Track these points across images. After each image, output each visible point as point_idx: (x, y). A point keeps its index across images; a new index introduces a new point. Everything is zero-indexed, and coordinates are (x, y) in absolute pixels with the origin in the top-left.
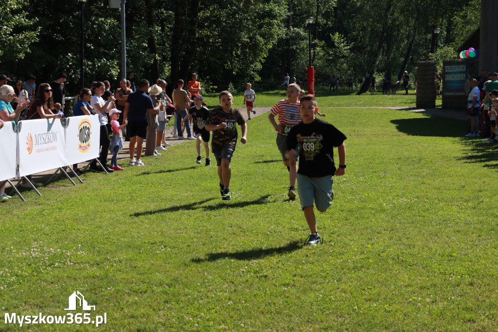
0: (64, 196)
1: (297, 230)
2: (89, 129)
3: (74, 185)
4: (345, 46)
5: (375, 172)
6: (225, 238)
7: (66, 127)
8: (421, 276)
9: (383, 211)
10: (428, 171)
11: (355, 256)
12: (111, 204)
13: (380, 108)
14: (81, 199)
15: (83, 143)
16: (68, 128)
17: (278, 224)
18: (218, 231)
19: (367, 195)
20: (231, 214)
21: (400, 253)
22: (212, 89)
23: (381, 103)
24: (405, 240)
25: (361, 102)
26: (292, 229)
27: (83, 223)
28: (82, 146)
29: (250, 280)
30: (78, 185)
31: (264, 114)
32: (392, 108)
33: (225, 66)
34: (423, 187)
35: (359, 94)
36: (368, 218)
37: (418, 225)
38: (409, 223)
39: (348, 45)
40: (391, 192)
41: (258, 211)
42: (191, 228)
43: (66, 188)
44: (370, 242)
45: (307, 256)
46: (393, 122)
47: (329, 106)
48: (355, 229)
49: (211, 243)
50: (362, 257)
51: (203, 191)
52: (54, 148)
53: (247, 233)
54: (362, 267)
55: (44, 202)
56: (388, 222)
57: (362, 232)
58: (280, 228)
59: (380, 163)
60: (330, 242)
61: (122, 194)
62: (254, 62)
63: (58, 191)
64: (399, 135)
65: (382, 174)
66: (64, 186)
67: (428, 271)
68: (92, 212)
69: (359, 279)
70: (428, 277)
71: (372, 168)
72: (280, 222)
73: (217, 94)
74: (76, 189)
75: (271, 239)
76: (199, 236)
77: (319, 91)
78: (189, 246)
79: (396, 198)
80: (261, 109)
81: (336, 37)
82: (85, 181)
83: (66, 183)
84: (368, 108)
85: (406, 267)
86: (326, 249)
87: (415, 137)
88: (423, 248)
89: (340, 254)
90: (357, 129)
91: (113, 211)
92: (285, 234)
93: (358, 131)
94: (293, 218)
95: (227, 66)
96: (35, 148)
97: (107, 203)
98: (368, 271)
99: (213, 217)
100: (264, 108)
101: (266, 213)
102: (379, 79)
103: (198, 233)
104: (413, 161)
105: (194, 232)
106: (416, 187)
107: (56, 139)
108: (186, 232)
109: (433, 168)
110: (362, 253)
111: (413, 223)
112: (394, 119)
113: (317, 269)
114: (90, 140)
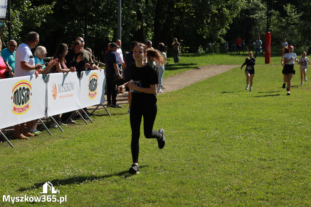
0: (81, 132)
1: (265, 160)
2: (96, 81)
3: (87, 124)
4: (296, 15)
6: (209, 165)
7: (81, 79)
12: (118, 139)
14: (94, 134)
15: (92, 91)
16: (82, 80)
17: (250, 156)
18: (203, 160)
20: (212, 148)
22: (186, 49)
26: (261, 160)
27: (99, 152)
28: (91, 93)
29: (233, 195)
30: (90, 124)
31: (229, 71)
33: (197, 32)
39: (298, 14)
41: (232, 146)
42: (182, 157)
43: (80, 126)
49: (200, 168)
51: (188, 129)
52: (71, 95)
53: (226, 162)
55: (66, 136)
58: (251, 159)
60: (292, 170)
61: (125, 131)
62: (221, 29)
63: (75, 128)
66: (79, 124)
68: (105, 144)
72: (251, 154)
73: (189, 54)
74: (89, 127)
75: (245, 166)
76: (189, 163)
77: (273, 52)
78: (182, 170)
80: (226, 66)
81: (289, 8)
82: (94, 121)
83: (80, 122)
86: (290, 175)
90: (307, 84)
91: (120, 144)
92: (257, 163)
94: (261, 151)
95: (199, 32)
96: (58, 95)
97: (114, 138)
99: (198, 150)
100: (229, 66)
101: (239, 147)
105: (185, 160)
107: (73, 88)
108: (179, 160)
113: (284, 189)
114: (97, 89)
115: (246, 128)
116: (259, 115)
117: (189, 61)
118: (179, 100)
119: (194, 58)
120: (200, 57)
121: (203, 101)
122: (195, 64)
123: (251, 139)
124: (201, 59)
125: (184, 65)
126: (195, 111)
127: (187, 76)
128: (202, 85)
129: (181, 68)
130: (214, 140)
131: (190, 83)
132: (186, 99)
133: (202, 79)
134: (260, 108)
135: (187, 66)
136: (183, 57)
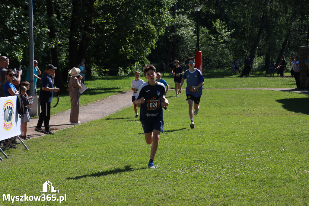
1: (218, 197)
2: (12, 109)
4: (227, 32)
9: (292, 181)
13: (264, 89)
15: (7, 122)
19: (273, 167)
23: (264, 84)
25: (245, 85)
26: (213, 196)
28: (6, 124)
32: (275, 89)
35: (241, 76)
36: (279, 187)
39: (229, 31)
40: (295, 165)
46: (279, 101)
47: (216, 88)
56: (299, 190)
65: (282, 149)
77: (205, 73)
79: (301, 169)
81: (217, 24)
84: (253, 90)
90: (246, 109)
92: (209, 200)
93: (248, 110)
102: (258, 62)
112: (279, 99)
114: (13, 119)
115: (190, 161)
116: (201, 145)
117: (111, 85)
118: (106, 129)
119: (116, 81)
120: (122, 81)
121: (134, 130)
122: (117, 88)
123: (198, 173)
124: (123, 82)
125: (105, 89)
126: (127, 142)
127: (110, 102)
128: (129, 112)
129: (102, 93)
130: (156, 175)
131: (114, 110)
132: (113, 128)
133: (129, 105)
134: (200, 137)
135: (109, 90)
136: (103, 81)
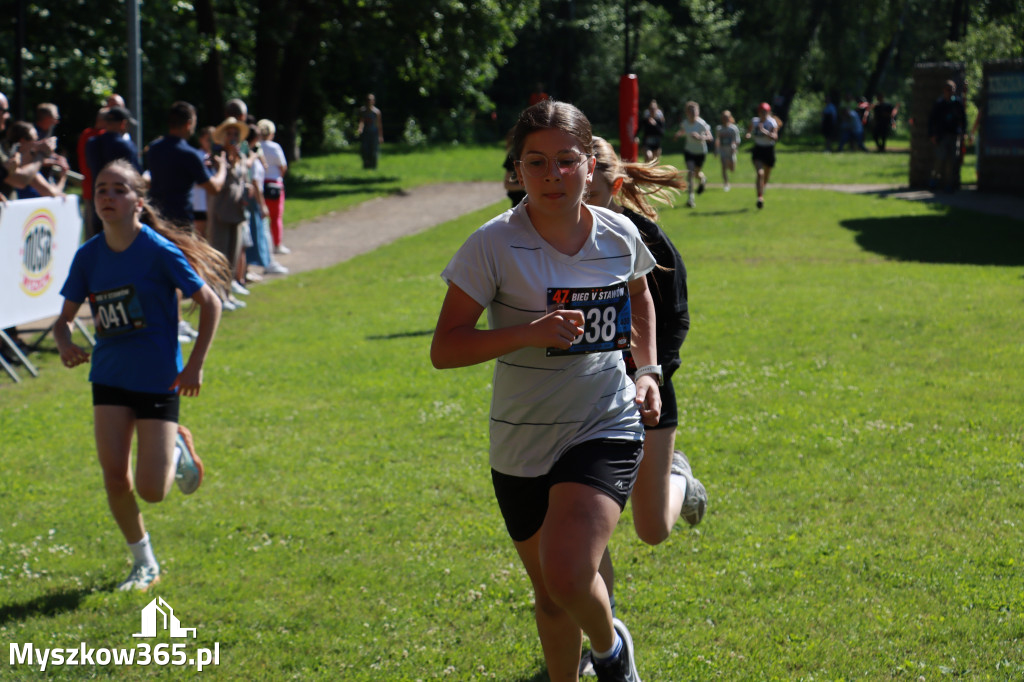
4: (720, 20)
5: (803, 355)
6: (423, 517)
8: (925, 612)
9: (826, 452)
10: (941, 354)
11: (758, 561)
13: (812, 187)
15: (34, 270)
19: (782, 412)
20: (435, 457)
21: (871, 558)
23: (815, 173)
24: (882, 526)
29: (496, 618)
32: (844, 188)
34: (928, 394)
36: (787, 470)
37: (917, 489)
38: (894, 483)
39: (727, 19)
40: (845, 406)
42: (335, 490)
44: (793, 528)
45: (635, 560)
46: (848, 224)
48: (754, 498)
49: (390, 526)
50: (775, 563)
53: (478, 504)
54: (776, 588)
56: (840, 479)
57: (774, 504)
59: (814, 333)
64: (862, 261)
65: (821, 362)
67: (943, 601)
69: (770, 618)
70: (944, 614)
71: (794, 346)
76: (356, 509)
78: (332, 534)
79: (859, 420)
80: (495, 186)
85: (887, 591)
87: (905, 265)
88: (929, 546)
89: (719, 556)
93: (755, 248)
95: (406, 73)
98: (792, 598)
99: (388, 465)
102: (809, 110)
103: (353, 503)
104: (902, 327)
105: (343, 502)
106: (910, 394)
108: (322, 501)
109: (955, 345)
110: (775, 555)
111: (903, 483)
112: (849, 216)
113: (661, 592)
130: (443, 432)
133: (416, 229)
